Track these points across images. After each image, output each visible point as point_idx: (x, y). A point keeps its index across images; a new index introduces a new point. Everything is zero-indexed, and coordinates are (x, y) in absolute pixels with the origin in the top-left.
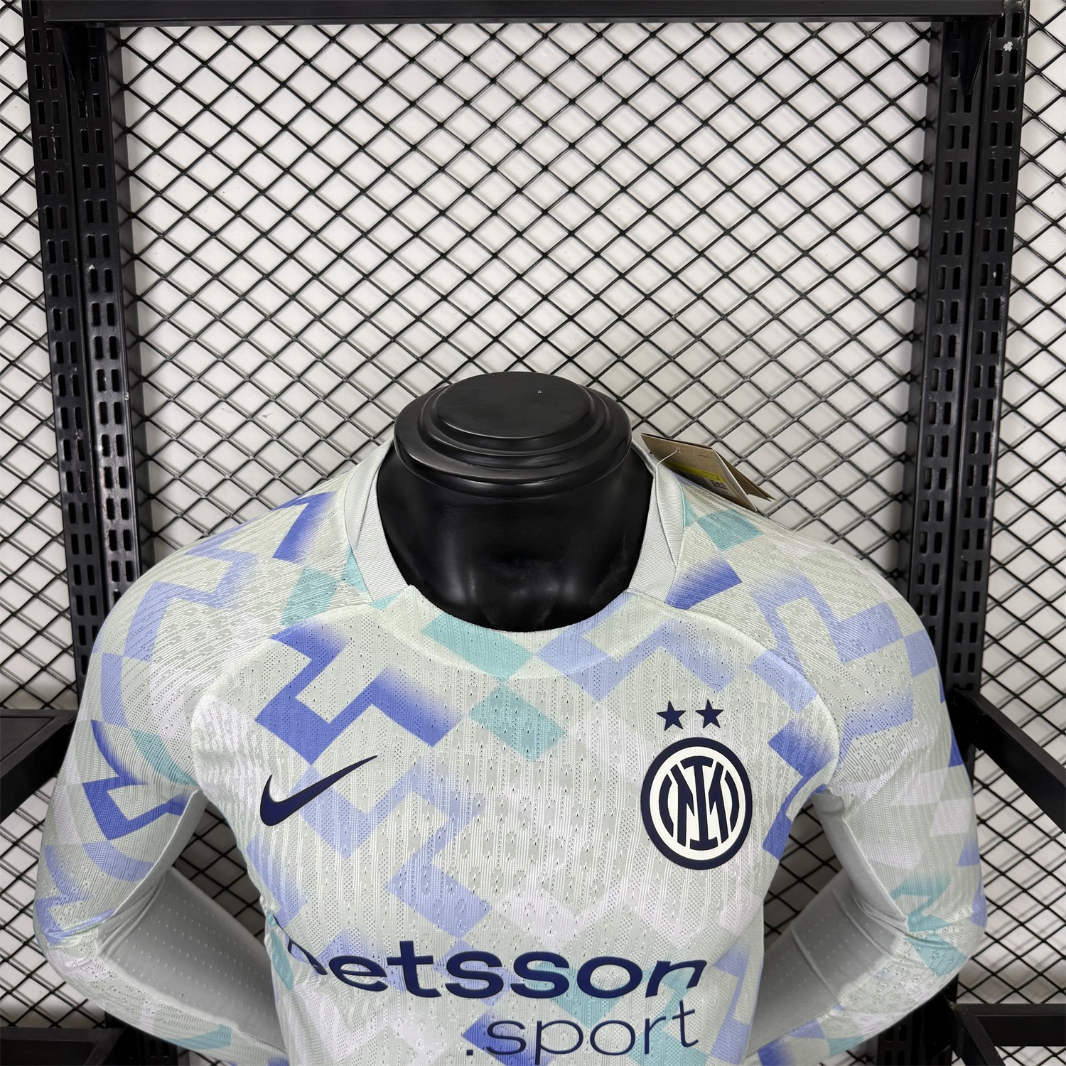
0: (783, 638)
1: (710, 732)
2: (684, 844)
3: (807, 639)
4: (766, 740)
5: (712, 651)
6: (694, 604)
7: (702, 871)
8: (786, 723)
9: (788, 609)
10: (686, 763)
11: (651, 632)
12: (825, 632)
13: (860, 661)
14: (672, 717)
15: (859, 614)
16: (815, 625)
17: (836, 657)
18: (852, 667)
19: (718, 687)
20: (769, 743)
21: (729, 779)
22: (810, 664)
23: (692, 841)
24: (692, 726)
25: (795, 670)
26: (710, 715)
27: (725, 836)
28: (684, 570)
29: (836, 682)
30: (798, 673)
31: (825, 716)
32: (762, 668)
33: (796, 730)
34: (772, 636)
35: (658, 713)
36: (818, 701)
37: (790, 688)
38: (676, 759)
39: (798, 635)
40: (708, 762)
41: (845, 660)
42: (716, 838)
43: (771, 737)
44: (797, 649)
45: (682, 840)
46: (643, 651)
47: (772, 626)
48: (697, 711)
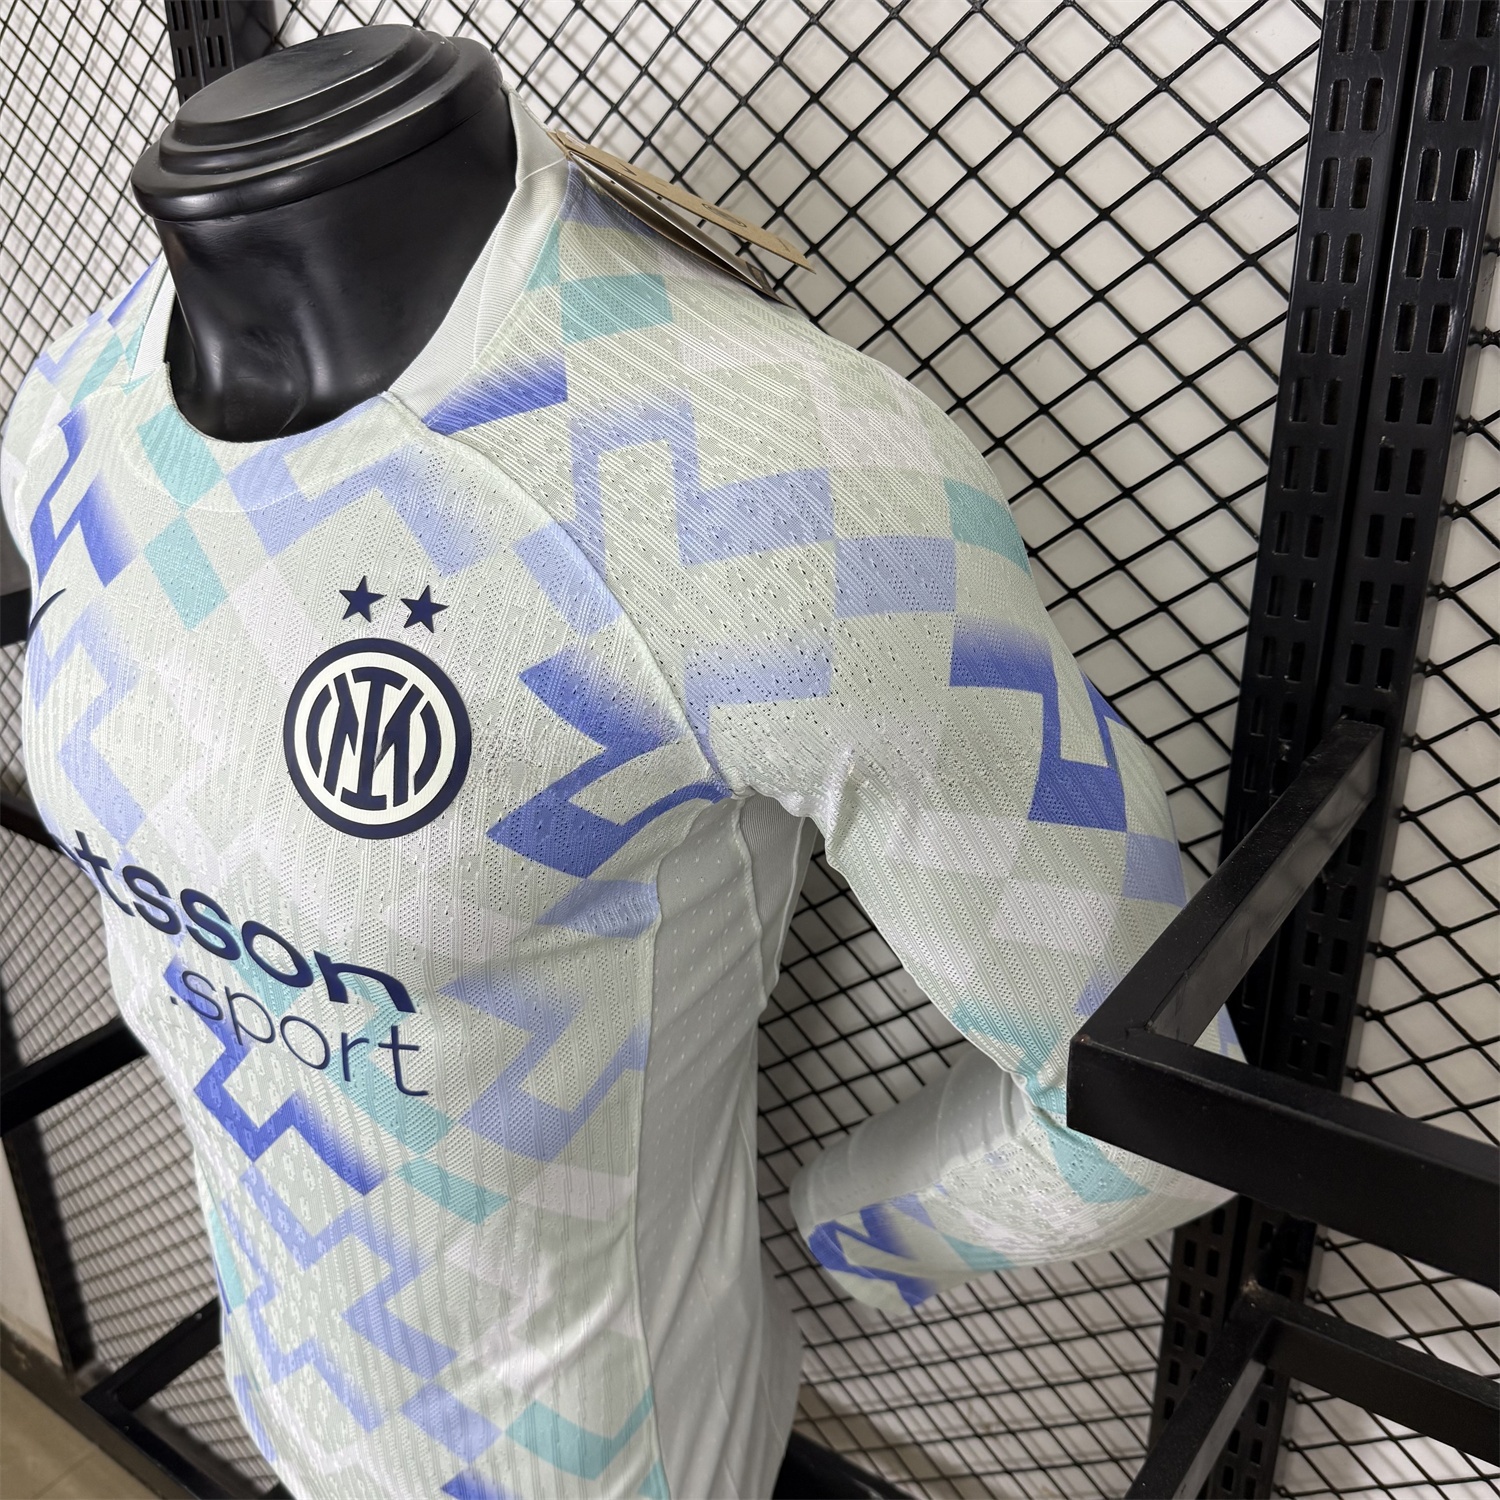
0: (590, 506)
1: (416, 637)
2: (333, 792)
3: (632, 514)
4: (516, 667)
5: (457, 508)
6: (464, 427)
7: (357, 839)
8: (558, 648)
9: (622, 456)
10: (360, 674)
11: (371, 463)
12: (669, 505)
13: (718, 567)
14: (360, 600)
15: (746, 483)
16: (655, 491)
17: (674, 556)
18: (700, 576)
19: (450, 567)
20: (522, 676)
21: (429, 715)
22: (621, 556)
23: (344, 790)
24: (389, 621)
25: (587, 562)
26: (423, 610)
27: (400, 797)
28: (485, 371)
29: (666, 599)
30: (590, 568)
31: (639, 655)
32: (533, 551)
33: (577, 664)
34: (570, 499)
35: (341, 591)
36: (623, 624)
37: (571, 591)
38: (346, 665)
39: (618, 505)
40: (398, 681)
41: (690, 560)
42: (384, 797)
43: (526, 667)
44: (608, 529)
45: (330, 784)
46: (348, 491)
47: (575, 481)
48: (402, 600)
